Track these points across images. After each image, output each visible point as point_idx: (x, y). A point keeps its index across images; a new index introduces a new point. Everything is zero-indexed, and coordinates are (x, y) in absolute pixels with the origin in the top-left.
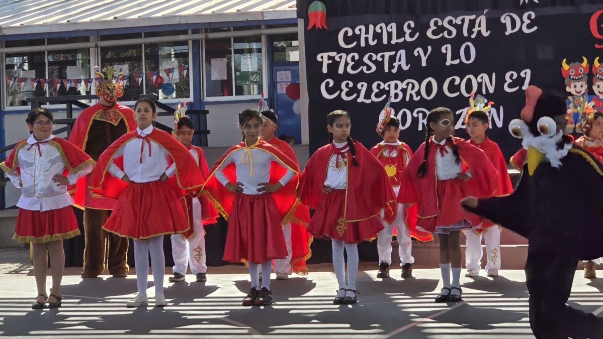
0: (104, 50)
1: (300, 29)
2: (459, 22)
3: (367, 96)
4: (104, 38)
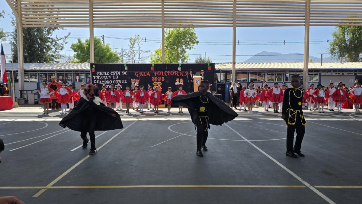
0: (58, 73)
1: (91, 72)
2: (115, 72)
3: (101, 83)
4: (58, 72)
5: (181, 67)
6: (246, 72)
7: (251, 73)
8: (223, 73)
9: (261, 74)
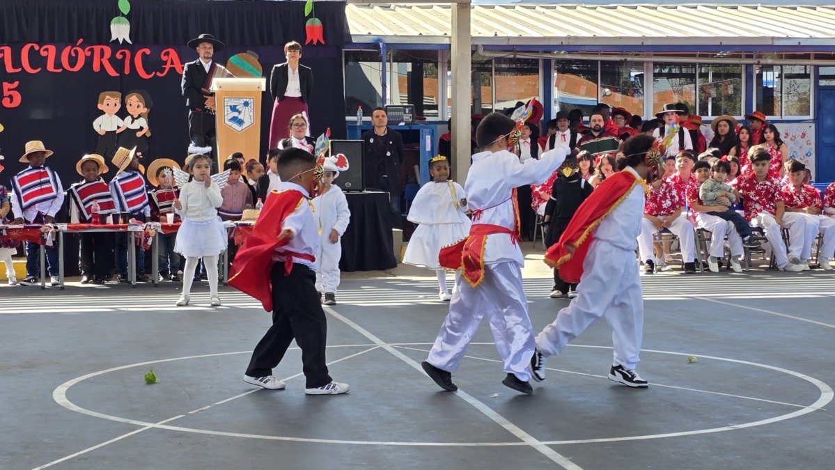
5: (128, 17)
6: (536, 61)
7: (565, 67)
8: (395, 64)
9: (619, 74)
